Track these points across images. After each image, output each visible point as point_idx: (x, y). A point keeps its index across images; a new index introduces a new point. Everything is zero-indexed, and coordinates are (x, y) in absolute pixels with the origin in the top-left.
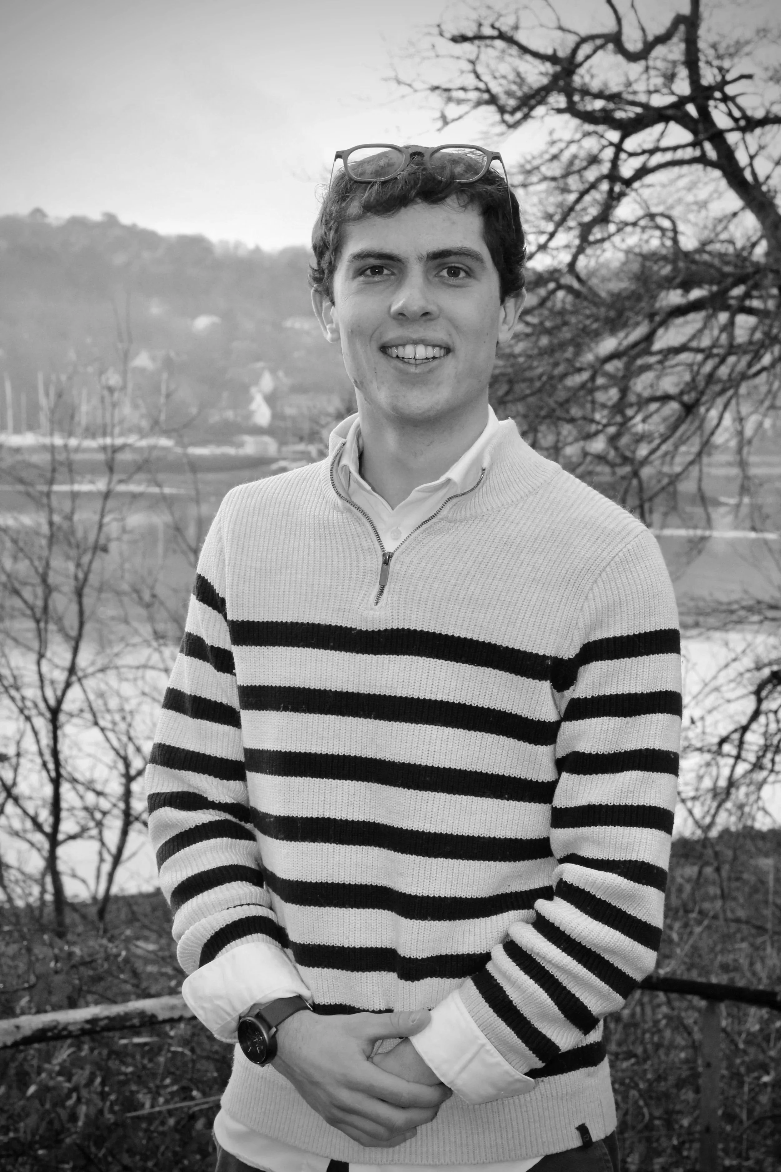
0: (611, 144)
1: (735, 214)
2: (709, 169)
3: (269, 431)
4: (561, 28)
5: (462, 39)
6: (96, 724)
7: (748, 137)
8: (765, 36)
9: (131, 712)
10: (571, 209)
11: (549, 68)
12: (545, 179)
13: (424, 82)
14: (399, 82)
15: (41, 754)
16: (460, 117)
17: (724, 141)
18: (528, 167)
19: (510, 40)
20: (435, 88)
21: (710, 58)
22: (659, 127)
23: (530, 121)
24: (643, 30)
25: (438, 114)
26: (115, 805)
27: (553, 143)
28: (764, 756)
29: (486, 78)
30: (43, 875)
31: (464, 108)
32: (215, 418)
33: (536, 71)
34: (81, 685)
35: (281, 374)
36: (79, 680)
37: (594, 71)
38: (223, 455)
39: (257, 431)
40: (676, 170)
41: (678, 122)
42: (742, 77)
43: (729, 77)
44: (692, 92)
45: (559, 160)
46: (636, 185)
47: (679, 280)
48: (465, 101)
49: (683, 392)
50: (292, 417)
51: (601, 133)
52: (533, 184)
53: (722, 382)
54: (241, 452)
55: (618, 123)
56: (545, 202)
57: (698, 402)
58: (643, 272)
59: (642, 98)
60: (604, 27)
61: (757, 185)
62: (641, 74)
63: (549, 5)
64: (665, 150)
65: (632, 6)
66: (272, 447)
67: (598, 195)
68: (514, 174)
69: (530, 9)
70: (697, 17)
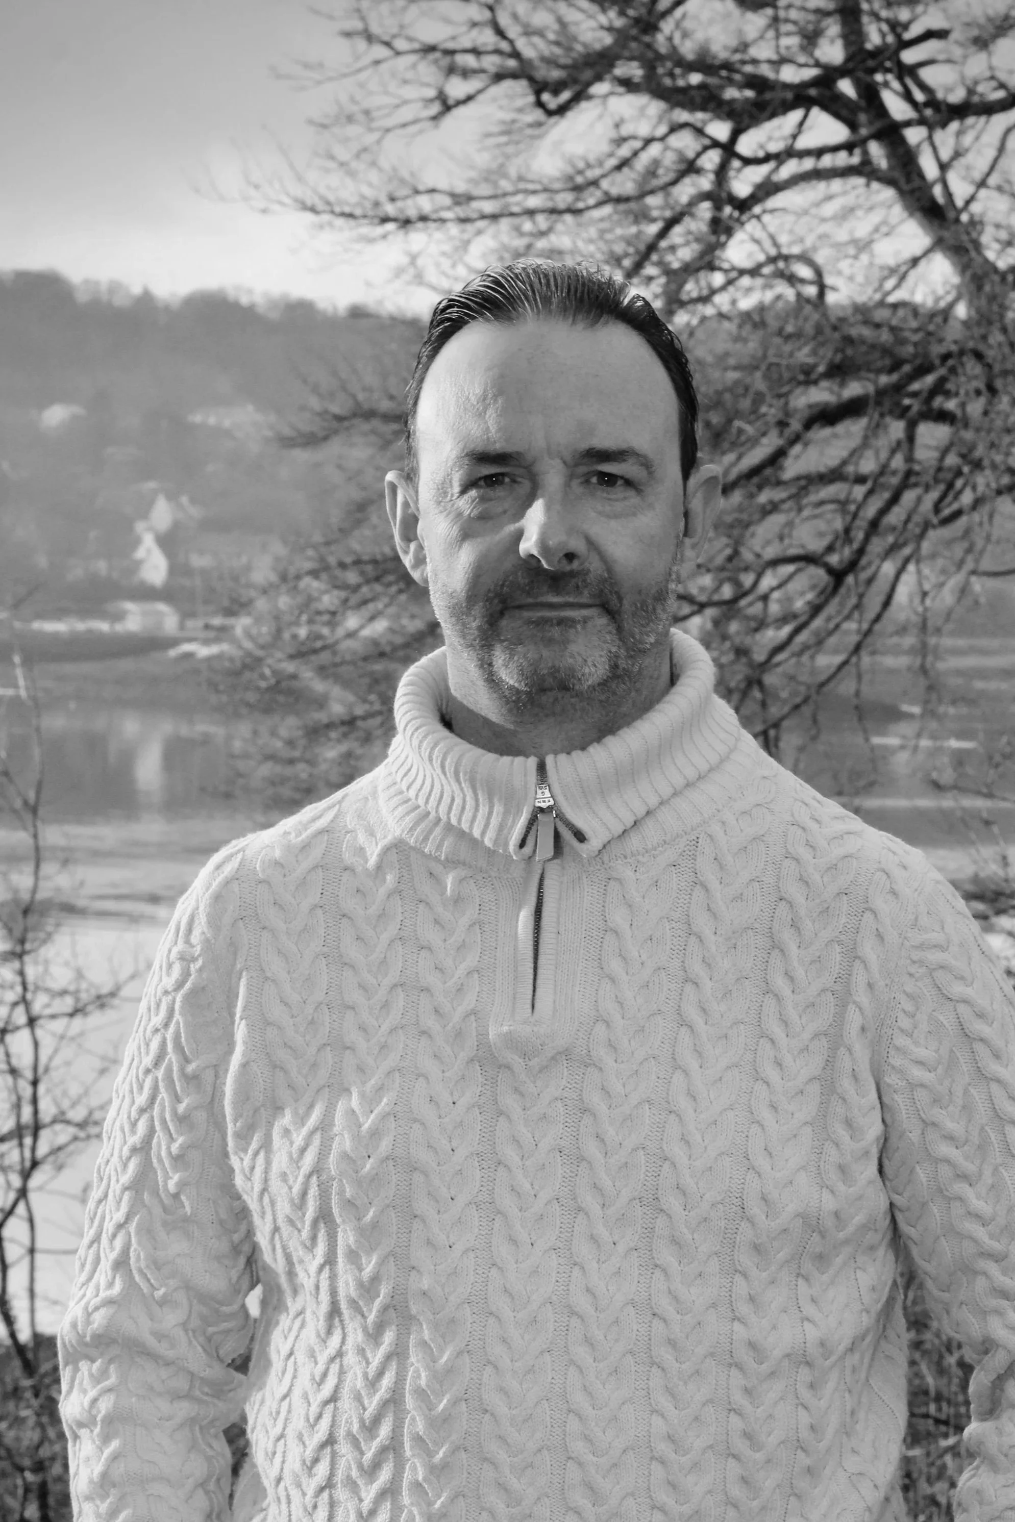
0: (715, 144)
1: (915, 262)
2: (875, 185)
3: (166, 594)
7: (939, 135)
10: (652, 247)
11: (613, 18)
12: (609, 199)
13: (410, 39)
14: (369, 38)
16: (469, 98)
17: (903, 141)
18: (579, 180)
20: (429, 49)
22: (796, 115)
23: (584, 105)
25: (431, 93)
27: (621, 141)
29: (513, 31)
32: (76, 572)
33: (592, 24)
35: (184, 500)
37: (688, 24)
38: (90, 631)
39: (146, 593)
40: (820, 188)
41: (825, 107)
42: (929, 35)
43: (908, 36)
44: (849, 59)
45: (631, 168)
46: (757, 210)
47: (821, 369)
48: (475, 72)
49: (830, 549)
50: (204, 572)
51: (699, 125)
52: (588, 208)
53: (893, 529)
54: (119, 628)
55: (726, 108)
56: (609, 236)
57: (852, 566)
58: (765, 356)
59: (766, 71)
61: (954, 212)
62: (765, 29)
64: (804, 154)
66: (170, 620)
67: (695, 225)
68: (557, 191)
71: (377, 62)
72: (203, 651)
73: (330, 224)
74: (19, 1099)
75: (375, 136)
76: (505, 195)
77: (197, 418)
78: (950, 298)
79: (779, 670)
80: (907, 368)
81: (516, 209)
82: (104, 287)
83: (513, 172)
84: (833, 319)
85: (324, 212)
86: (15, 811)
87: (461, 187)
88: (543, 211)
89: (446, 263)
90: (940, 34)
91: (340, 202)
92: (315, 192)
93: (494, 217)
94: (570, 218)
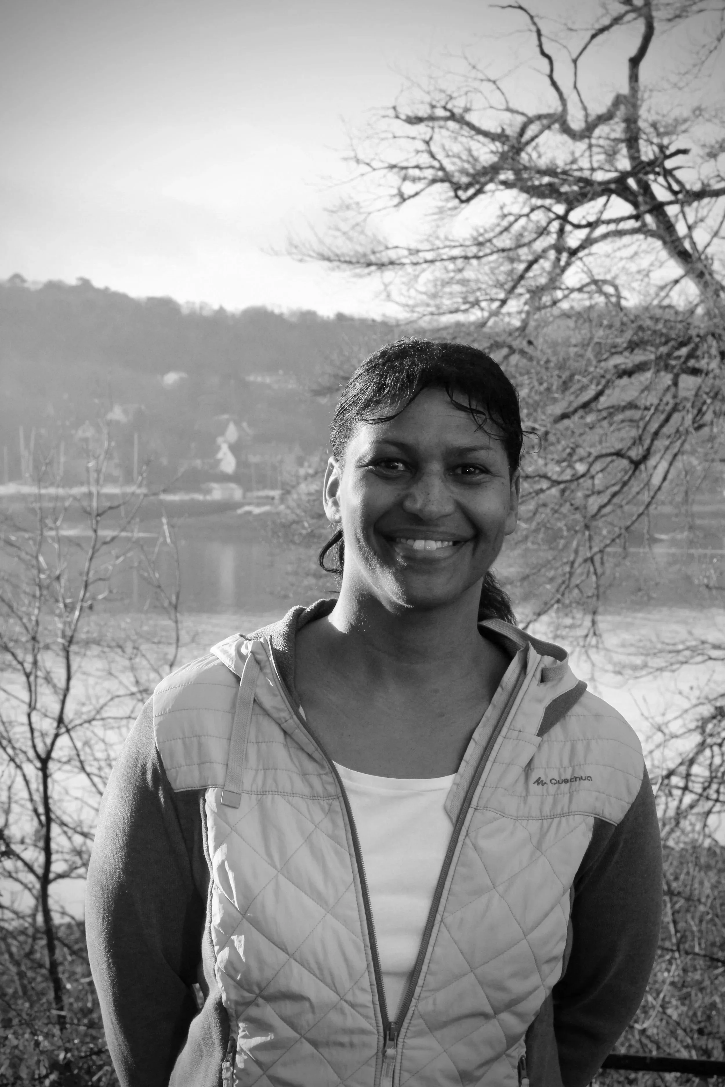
0: (558, 217)
1: (676, 282)
2: (650, 239)
3: (235, 478)
4: (508, 109)
5: (415, 120)
6: (83, 770)
7: (687, 209)
8: (700, 115)
10: (522, 277)
11: (498, 147)
12: (497, 250)
13: (382, 161)
14: (358, 161)
15: (31, 800)
16: (417, 194)
17: (664, 214)
18: (481, 239)
19: (463, 121)
20: (392, 167)
21: (650, 136)
22: (603, 200)
23: (481, 197)
24: (585, 109)
25: (395, 191)
27: (504, 217)
28: (709, 786)
29: (440, 156)
30: (35, 911)
31: (419, 186)
32: (184, 467)
33: (486, 150)
34: (69, 734)
35: (245, 425)
36: (68, 731)
37: (542, 149)
38: (193, 500)
39: (224, 478)
40: (618, 241)
41: (620, 195)
42: (679, 152)
43: (668, 152)
44: (634, 168)
45: (509, 232)
46: (580, 254)
47: (624, 345)
48: (420, 179)
49: (630, 448)
50: (257, 466)
51: (548, 206)
52: (486, 255)
53: (668, 436)
54: (209, 498)
55: (564, 197)
56: (497, 271)
57: (645, 458)
58: (591, 339)
59: (586, 174)
60: (550, 107)
61: (697, 255)
62: (585, 151)
63: (498, 88)
64: (608, 222)
65: (575, 87)
66: (237, 493)
67: (546, 264)
68: (468, 246)
69: (481, 92)
70: (637, 99)
71: (363, 175)
72: (257, 510)
73: (338, 267)
75: (362, 217)
76: (438, 248)
77: (251, 378)
78: (695, 302)
79: (603, 518)
80: (672, 343)
81: (445, 257)
82: (197, 307)
84: (632, 317)
85: (335, 260)
86: (164, 608)
87: (413, 246)
88: (461, 257)
89: (404, 288)
90: (684, 152)
91: (343, 255)
92: (329, 249)
93: (432, 262)
94: (474, 262)
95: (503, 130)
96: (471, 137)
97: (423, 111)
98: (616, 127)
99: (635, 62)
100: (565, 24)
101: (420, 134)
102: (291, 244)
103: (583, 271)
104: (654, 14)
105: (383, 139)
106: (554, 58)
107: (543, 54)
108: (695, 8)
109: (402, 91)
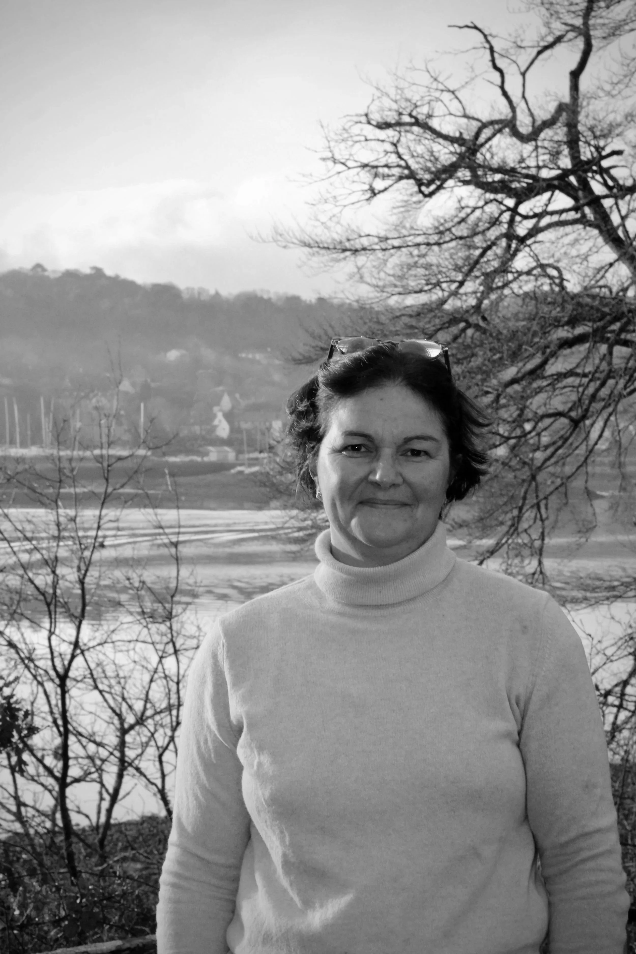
0: (509, 209)
1: (611, 265)
2: (588, 228)
3: (228, 442)
4: (465, 116)
5: (384, 126)
6: (96, 687)
7: (620, 202)
8: (632, 120)
9: (125, 678)
10: (477, 262)
11: (457, 148)
12: (455, 238)
13: (355, 161)
14: (335, 161)
15: (52, 713)
16: (386, 189)
17: (602, 206)
18: (441, 228)
19: (426, 127)
20: (365, 166)
21: (588, 139)
22: (547, 195)
23: (442, 191)
24: (532, 115)
25: (367, 187)
26: (111, 754)
27: (461, 209)
29: (406, 157)
30: (54, 812)
31: (388, 182)
32: (186, 432)
33: (447, 151)
34: (84, 655)
35: (237, 396)
36: (82, 652)
37: (494, 150)
38: (191, 461)
39: (220, 442)
40: (561, 230)
41: (562, 190)
42: (614, 153)
43: (604, 153)
44: (573, 166)
45: (466, 223)
46: (529, 242)
47: (566, 319)
48: (389, 176)
49: (571, 410)
50: (248, 431)
51: (500, 200)
52: (445, 242)
53: (603, 400)
54: (206, 459)
55: (514, 192)
56: (455, 257)
57: (584, 417)
58: (537, 313)
59: (533, 171)
60: (501, 113)
61: (629, 241)
62: (532, 152)
63: (457, 98)
64: (552, 213)
65: (524, 97)
66: (231, 455)
67: (498, 250)
68: (430, 235)
69: (441, 101)
70: (577, 106)
71: (339, 173)
72: (248, 471)
73: (318, 253)
74: (169, 691)
75: (338, 209)
76: (405, 236)
77: (244, 355)
79: (547, 470)
80: (607, 318)
81: (410, 244)
82: (196, 292)
83: (408, 225)
84: (571, 295)
85: (314, 247)
87: (382, 234)
88: (424, 244)
89: (375, 271)
90: (619, 153)
91: (322, 242)
92: (310, 237)
93: (399, 248)
94: (436, 248)
95: (461, 134)
96: (433, 140)
97: (392, 118)
98: (559, 131)
99: (575, 75)
100: (515, 42)
101: (389, 137)
102: (277, 233)
103: (530, 255)
104: (592, 33)
105: (356, 142)
106: (505, 71)
107: (495, 67)
108: (627, 28)
109: (373, 100)
